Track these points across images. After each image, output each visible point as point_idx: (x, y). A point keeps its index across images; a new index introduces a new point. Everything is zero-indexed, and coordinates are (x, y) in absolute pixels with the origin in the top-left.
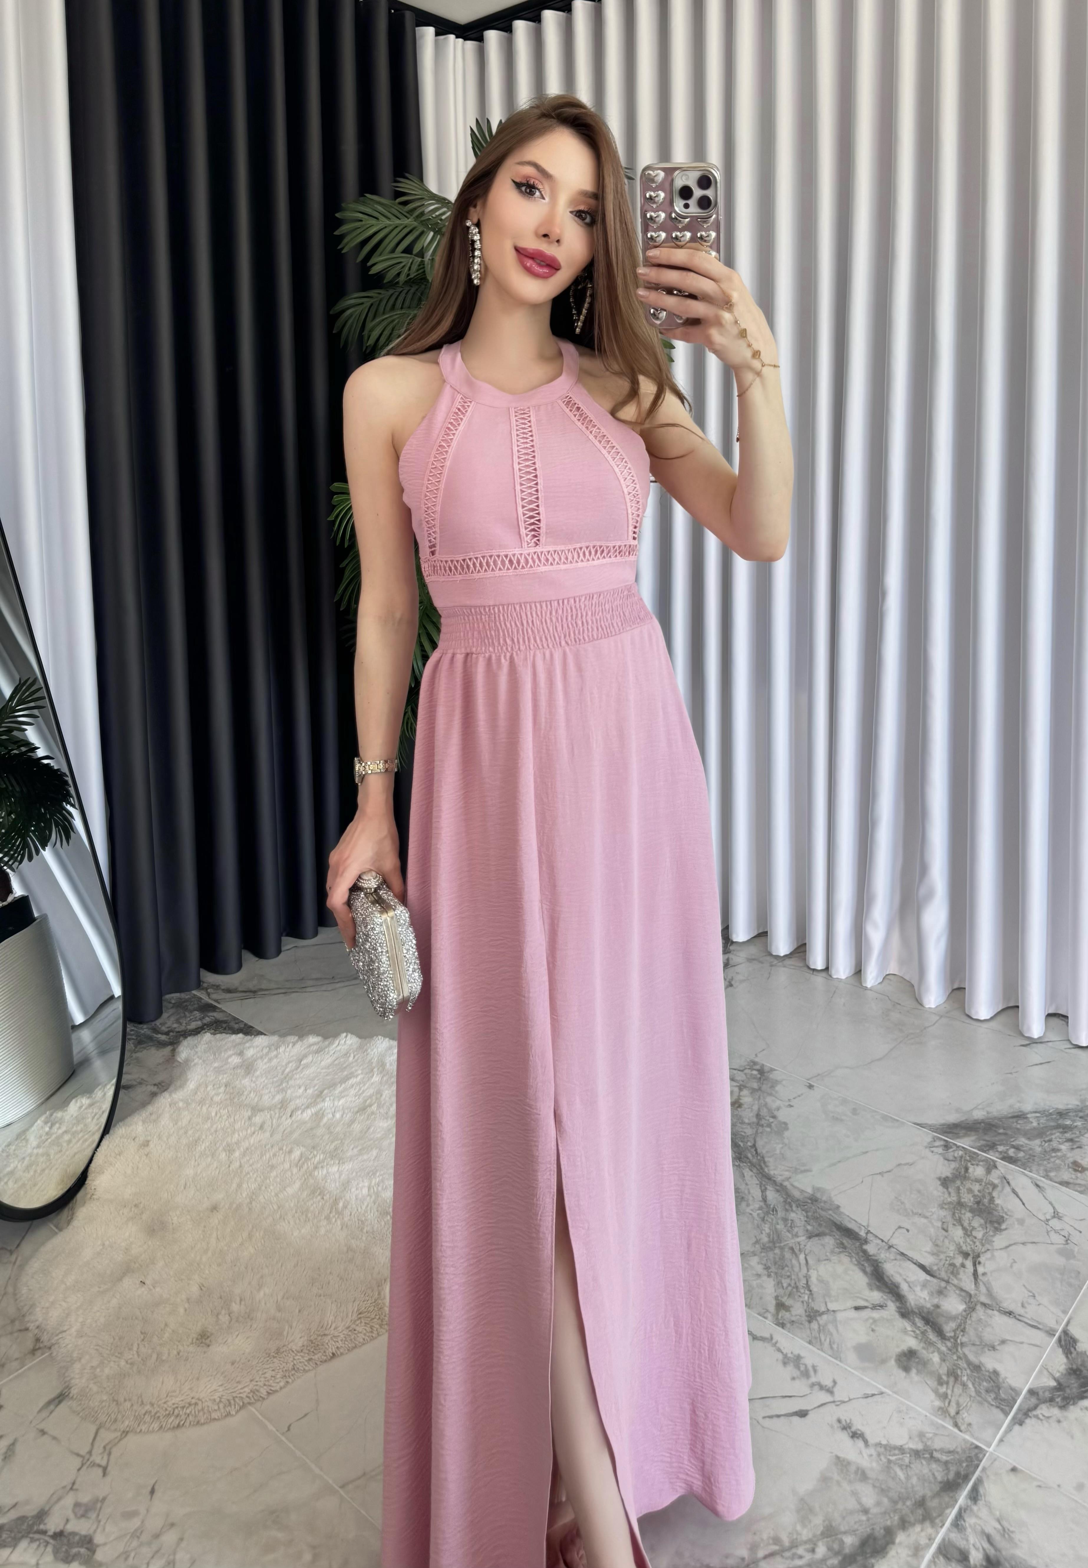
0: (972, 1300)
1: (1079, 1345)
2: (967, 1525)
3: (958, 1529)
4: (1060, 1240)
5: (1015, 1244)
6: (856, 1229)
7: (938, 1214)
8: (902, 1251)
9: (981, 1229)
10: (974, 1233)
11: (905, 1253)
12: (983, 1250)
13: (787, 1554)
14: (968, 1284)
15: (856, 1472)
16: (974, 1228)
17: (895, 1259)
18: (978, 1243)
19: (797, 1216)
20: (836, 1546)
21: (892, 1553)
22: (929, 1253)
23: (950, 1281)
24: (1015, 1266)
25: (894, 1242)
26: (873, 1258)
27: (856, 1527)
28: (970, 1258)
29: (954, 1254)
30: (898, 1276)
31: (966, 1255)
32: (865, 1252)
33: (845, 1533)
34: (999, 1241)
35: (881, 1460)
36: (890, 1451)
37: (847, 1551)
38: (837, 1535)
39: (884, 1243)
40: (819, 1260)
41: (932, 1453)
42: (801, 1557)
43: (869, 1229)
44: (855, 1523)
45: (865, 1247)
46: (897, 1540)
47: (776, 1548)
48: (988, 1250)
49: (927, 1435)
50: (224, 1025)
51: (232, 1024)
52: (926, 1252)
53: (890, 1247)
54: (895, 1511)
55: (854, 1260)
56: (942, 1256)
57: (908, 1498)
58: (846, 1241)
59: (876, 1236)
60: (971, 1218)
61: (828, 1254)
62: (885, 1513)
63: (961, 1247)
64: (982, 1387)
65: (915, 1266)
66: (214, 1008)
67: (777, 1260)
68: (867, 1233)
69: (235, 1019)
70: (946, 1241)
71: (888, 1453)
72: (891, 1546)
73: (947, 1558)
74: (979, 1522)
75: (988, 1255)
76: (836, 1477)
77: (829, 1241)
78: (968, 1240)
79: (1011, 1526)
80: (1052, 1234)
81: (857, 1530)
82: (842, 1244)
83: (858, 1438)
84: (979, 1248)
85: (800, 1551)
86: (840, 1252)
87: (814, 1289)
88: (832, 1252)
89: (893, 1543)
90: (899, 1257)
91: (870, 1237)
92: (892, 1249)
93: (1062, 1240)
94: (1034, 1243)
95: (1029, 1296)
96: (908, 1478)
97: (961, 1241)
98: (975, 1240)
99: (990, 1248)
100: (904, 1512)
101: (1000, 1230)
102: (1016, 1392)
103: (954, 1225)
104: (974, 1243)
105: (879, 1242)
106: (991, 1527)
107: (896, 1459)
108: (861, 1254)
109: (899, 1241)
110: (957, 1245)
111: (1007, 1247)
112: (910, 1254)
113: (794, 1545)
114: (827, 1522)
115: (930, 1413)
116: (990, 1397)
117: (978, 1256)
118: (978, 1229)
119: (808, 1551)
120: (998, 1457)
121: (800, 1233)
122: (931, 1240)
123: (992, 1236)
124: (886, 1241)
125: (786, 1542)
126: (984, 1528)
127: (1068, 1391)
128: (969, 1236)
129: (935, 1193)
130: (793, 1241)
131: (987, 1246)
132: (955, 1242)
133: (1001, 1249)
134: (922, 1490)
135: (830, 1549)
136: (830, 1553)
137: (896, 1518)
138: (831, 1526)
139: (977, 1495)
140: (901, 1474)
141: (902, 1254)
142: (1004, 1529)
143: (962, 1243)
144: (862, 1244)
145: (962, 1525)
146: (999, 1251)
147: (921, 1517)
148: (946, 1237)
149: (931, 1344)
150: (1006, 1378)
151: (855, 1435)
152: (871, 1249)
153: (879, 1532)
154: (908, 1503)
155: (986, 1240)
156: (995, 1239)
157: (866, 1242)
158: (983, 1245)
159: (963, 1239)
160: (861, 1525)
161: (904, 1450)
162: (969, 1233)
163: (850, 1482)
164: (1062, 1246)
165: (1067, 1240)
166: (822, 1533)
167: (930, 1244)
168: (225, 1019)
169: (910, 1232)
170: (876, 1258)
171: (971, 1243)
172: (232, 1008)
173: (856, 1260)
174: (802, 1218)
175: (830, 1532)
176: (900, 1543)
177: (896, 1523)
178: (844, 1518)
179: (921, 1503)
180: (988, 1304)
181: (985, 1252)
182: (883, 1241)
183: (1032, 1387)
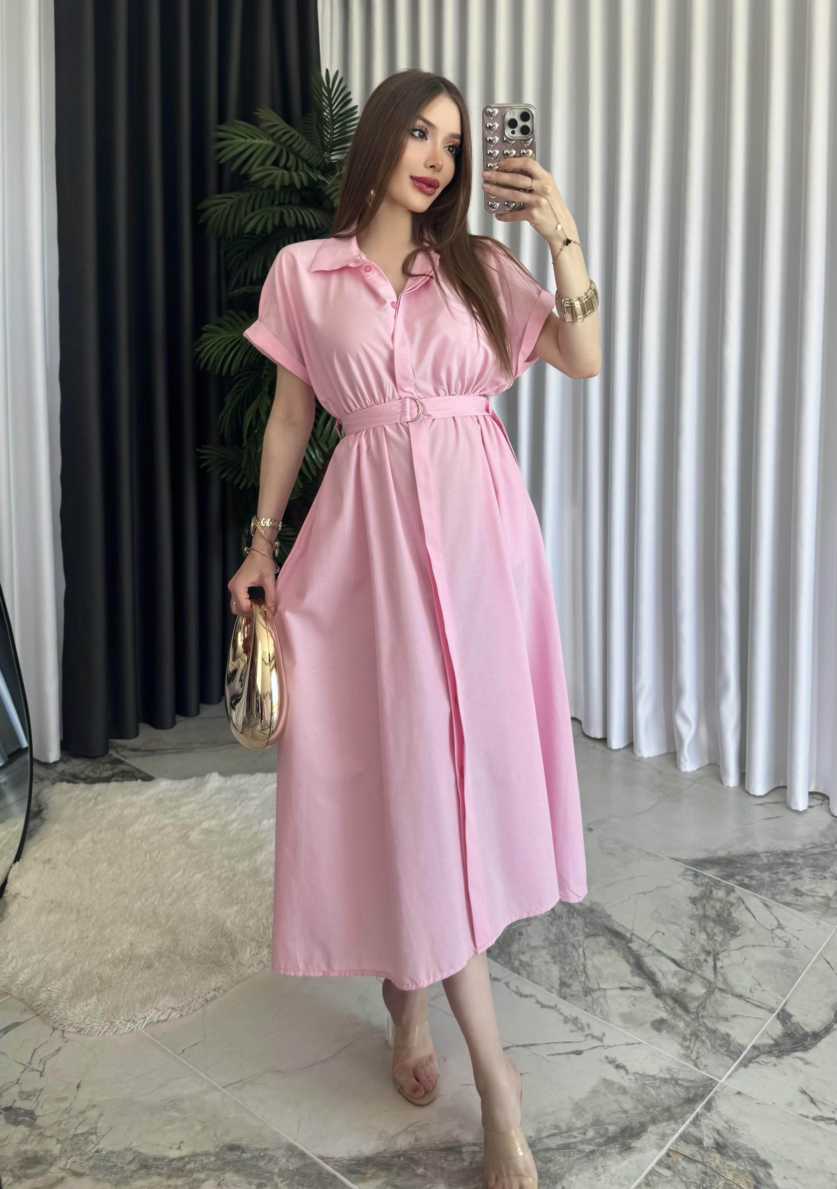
0: (711, 986)
1: (793, 1018)
2: (702, 1124)
3: (695, 1126)
4: (782, 944)
5: (746, 946)
6: (624, 932)
7: (688, 923)
8: (658, 948)
9: (720, 935)
10: (715, 938)
11: (661, 950)
12: (722, 950)
13: (564, 1135)
14: (709, 973)
15: (619, 1088)
16: (715, 934)
17: (653, 955)
18: (718, 945)
19: (578, 922)
20: (602, 1131)
21: (645, 1137)
22: (680, 951)
23: (695, 971)
24: (747, 962)
25: (652, 942)
26: (636, 953)
27: (617, 1121)
28: (711, 955)
29: (699, 952)
30: (654, 967)
31: (708, 953)
32: (630, 948)
33: (609, 1124)
34: (734, 943)
35: (638, 1082)
36: (645, 1078)
37: (611, 1134)
38: (602, 1125)
39: (645, 943)
40: (594, 953)
41: (677, 1081)
42: (575, 1137)
43: (634, 932)
44: (617, 1118)
45: (630, 945)
46: (649, 1130)
47: (557, 1131)
48: (726, 950)
49: (673, 1070)
50: (130, 775)
51: (136, 773)
52: (677, 950)
53: (649, 945)
54: (648, 1113)
55: (621, 954)
56: (689, 953)
57: (658, 1106)
58: (615, 940)
59: (639, 938)
60: (713, 926)
61: (601, 949)
62: (640, 1114)
63: (705, 947)
64: (716, 1043)
65: (667, 960)
66: (122, 762)
67: (562, 951)
68: (632, 935)
69: (138, 770)
70: (694, 943)
71: (643, 1079)
72: (645, 1133)
73: (687, 1142)
74: (712, 1122)
75: (726, 953)
76: (603, 1091)
77: (602, 940)
78: (710, 942)
79: (736, 1126)
80: (776, 940)
81: (619, 1123)
82: (612, 942)
83: (620, 1068)
84: (718, 948)
85: (575, 1133)
86: (610, 948)
87: (588, 972)
88: (604, 948)
89: (646, 1131)
90: (656, 953)
91: (634, 938)
92: (651, 947)
93: (784, 944)
94: (762, 946)
95: (756, 984)
96: (658, 1094)
97: (705, 943)
98: (716, 943)
99: (727, 948)
100: (654, 1114)
101: (736, 936)
102: (743, 1047)
103: (700, 931)
104: (715, 944)
105: (641, 941)
106: (720, 1125)
107: (650, 1083)
108: (626, 950)
109: (657, 942)
110: (701, 945)
111: (740, 948)
112: (665, 951)
113: (570, 1129)
114: (595, 1117)
115: (676, 1057)
116: (723, 1050)
117: (718, 954)
118: (718, 935)
119: (581, 1134)
120: (727, 1086)
121: (580, 934)
122: (681, 941)
123: (729, 940)
124: (647, 941)
125: (564, 1128)
126: (715, 1126)
127: (783, 1047)
128: (711, 939)
129: (687, 908)
130: (574, 939)
131: (725, 947)
132: (700, 943)
133: (736, 950)
134: (667, 1102)
135: (596, 1133)
136: (597, 1135)
137: (648, 1117)
138: (599, 1120)
139: (710, 1107)
140: (653, 1092)
141: (659, 951)
142: (730, 1127)
143: (705, 945)
144: (627, 943)
145: (699, 1124)
146: (734, 951)
147: (667, 1118)
148: (693, 940)
149: (677, 1016)
150: (735, 1038)
151: (618, 1067)
152: (634, 946)
153: (635, 1124)
154: (658, 1109)
155: (724, 943)
156: (730, 942)
157: (631, 941)
158: (722, 946)
159: (706, 942)
160: (621, 1120)
161: (656, 1077)
162: (711, 937)
163: (614, 1094)
164: (783, 949)
165: (787, 946)
166: (592, 1123)
167: (681, 945)
168: (131, 770)
169: (666, 936)
170: (638, 953)
171: (713, 944)
172: (136, 762)
173: (623, 954)
174: (581, 923)
175: (597, 1123)
176: (651, 1132)
177: (648, 1120)
178: (608, 1115)
179: (668, 1109)
180: (724, 990)
181: (723, 951)
182: (644, 941)
183: (755, 1044)
